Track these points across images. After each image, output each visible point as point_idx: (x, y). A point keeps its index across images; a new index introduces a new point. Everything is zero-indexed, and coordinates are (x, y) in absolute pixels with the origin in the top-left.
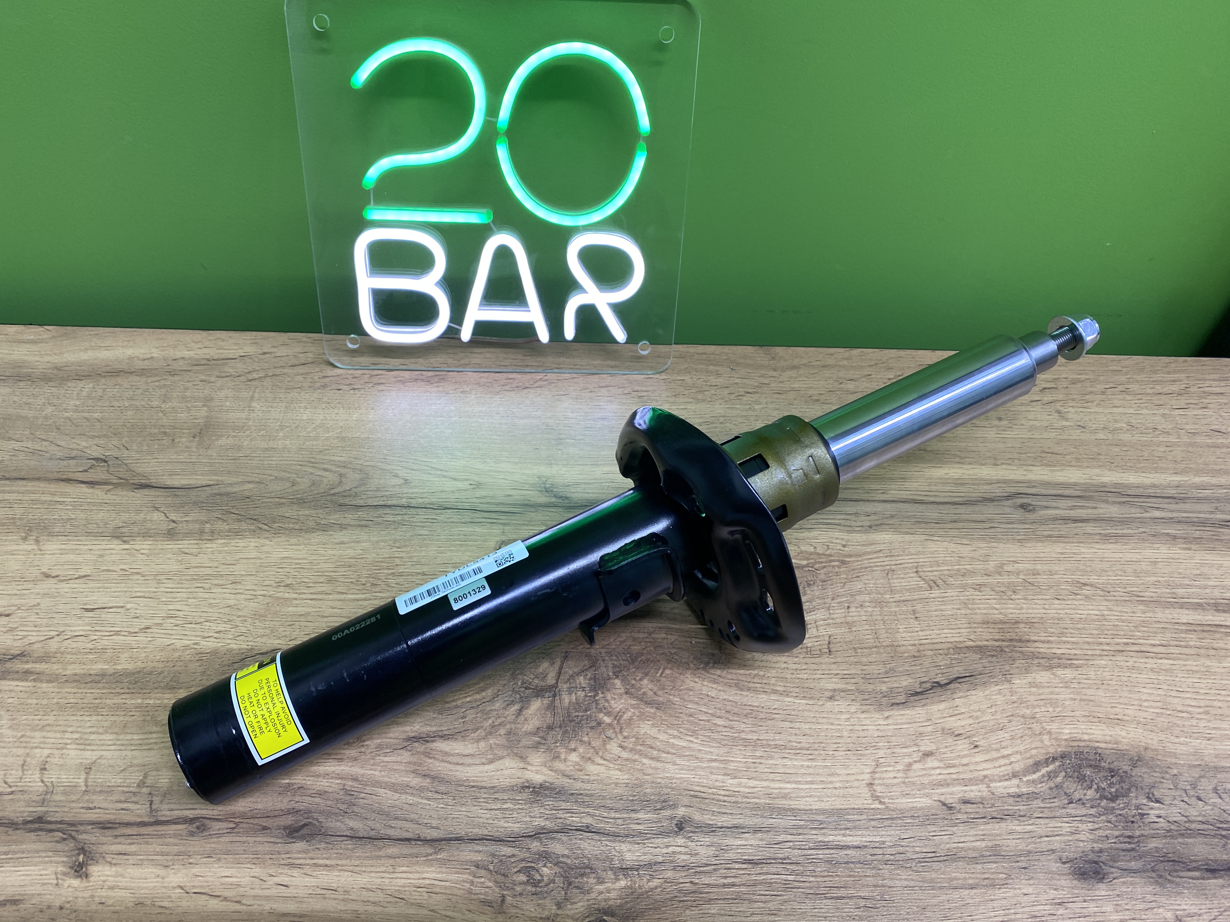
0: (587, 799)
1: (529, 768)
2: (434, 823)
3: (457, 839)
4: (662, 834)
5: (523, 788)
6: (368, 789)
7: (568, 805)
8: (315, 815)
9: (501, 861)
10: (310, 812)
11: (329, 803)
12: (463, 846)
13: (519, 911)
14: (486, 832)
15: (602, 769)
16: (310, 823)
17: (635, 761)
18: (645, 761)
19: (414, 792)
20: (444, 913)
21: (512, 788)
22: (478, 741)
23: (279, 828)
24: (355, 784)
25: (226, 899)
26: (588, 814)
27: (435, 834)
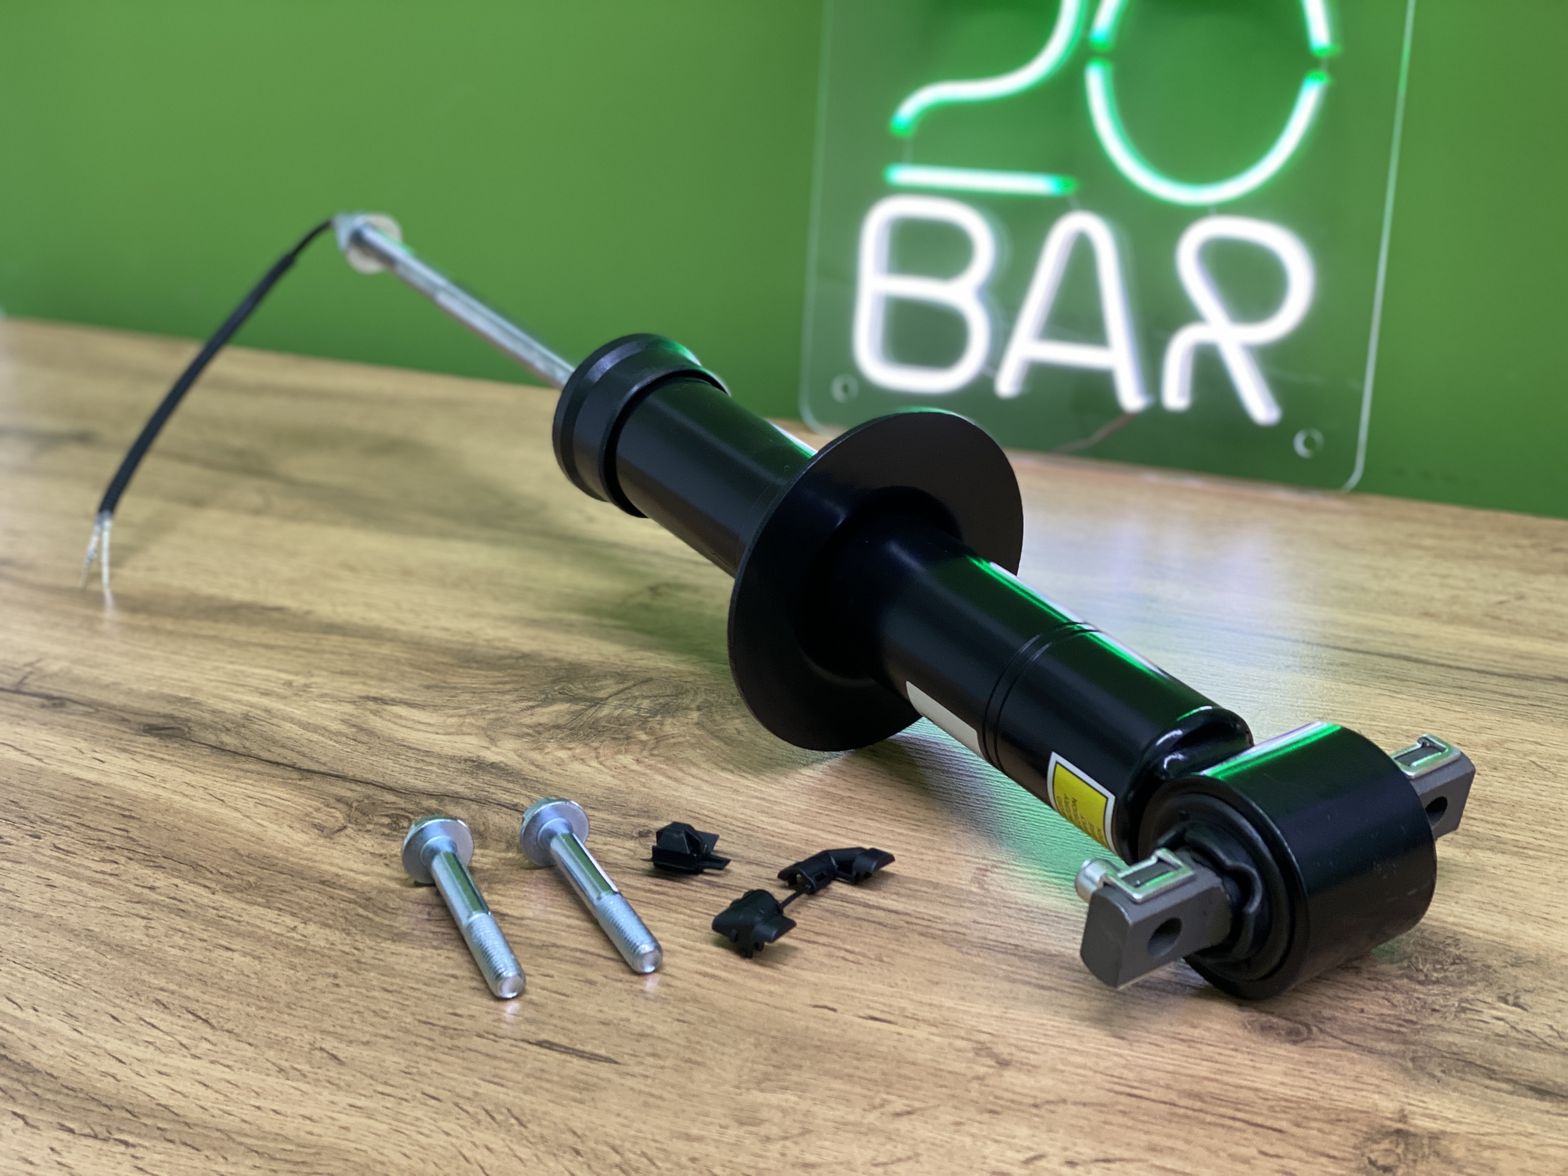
0: (539, 786)
1: (493, 749)
2: (323, 759)
3: (337, 776)
4: (611, 833)
5: (466, 760)
6: (274, 721)
7: (510, 786)
8: (190, 724)
9: (374, 804)
10: (188, 720)
11: (217, 720)
12: (340, 782)
13: (352, 842)
14: (380, 780)
15: (589, 770)
16: (179, 729)
17: (644, 774)
18: (660, 778)
19: (327, 734)
20: (260, 821)
21: (452, 758)
22: (452, 716)
23: (140, 724)
24: (263, 714)
25: (29, 755)
26: (528, 797)
27: (315, 767)
